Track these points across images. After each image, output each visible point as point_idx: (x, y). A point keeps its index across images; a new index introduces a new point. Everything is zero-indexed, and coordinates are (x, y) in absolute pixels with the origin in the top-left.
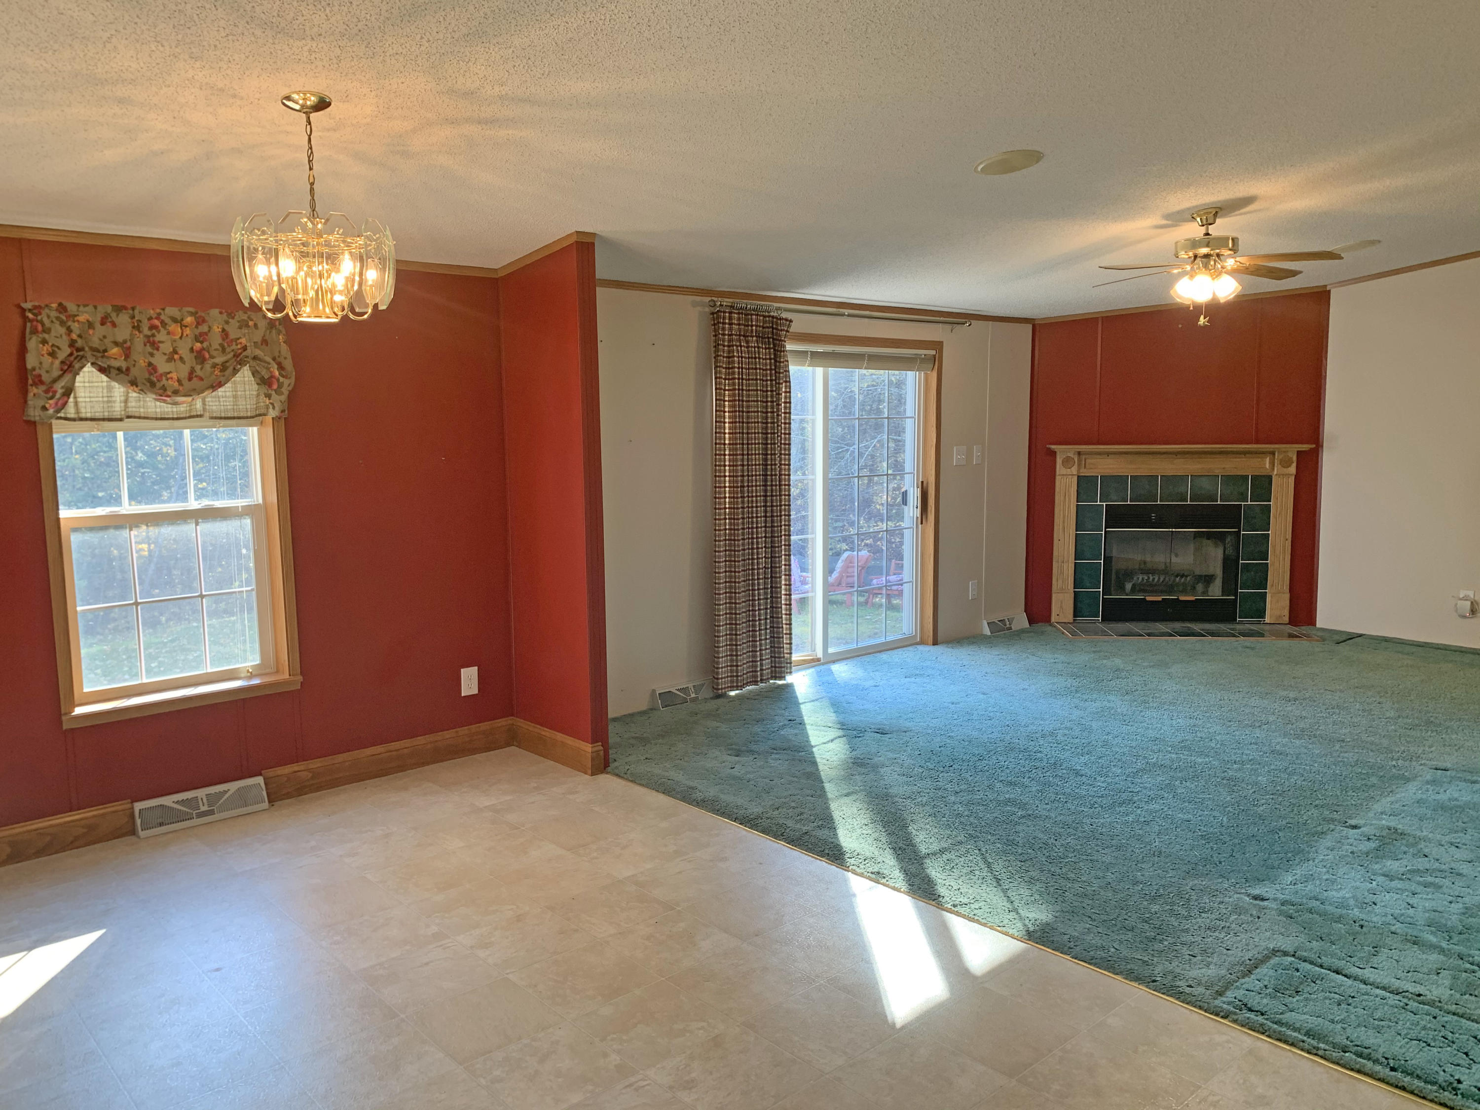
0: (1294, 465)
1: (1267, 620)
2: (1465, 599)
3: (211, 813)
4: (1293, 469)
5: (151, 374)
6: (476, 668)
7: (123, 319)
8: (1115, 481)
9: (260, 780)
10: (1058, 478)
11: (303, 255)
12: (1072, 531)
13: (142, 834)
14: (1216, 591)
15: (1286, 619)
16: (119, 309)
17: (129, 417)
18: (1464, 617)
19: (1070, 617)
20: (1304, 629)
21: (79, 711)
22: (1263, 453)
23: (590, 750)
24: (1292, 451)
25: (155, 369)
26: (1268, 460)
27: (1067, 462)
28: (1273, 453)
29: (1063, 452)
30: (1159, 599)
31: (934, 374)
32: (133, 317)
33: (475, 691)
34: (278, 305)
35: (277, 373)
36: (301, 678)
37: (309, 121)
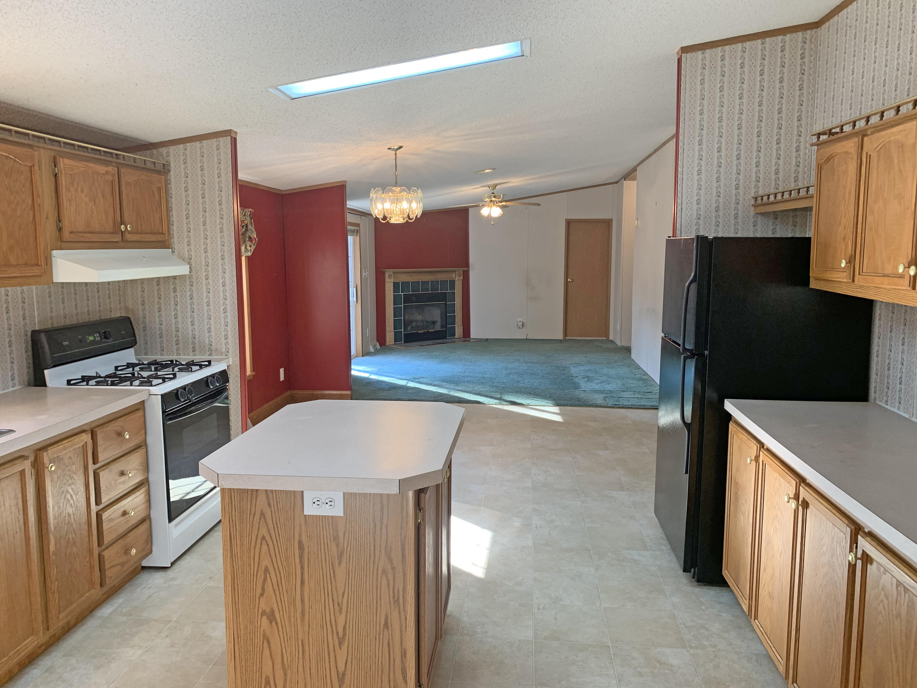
0: (462, 276)
1: (456, 337)
2: (520, 321)
4: (461, 278)
6: (283, 368)
8: (405, 284)
10: (386, 283)
11: (393, 202)
12: (392, 306)
14: (438, 327)
15: (462, 336)
18: (520, 328)
19: (393, 342)
20: (467, 339)
22: (453, 271)
23: (350, 393)
24: (462, 269)
26: (454, 274)
27: (390, 276)
28: (455, 271)
29: (388, 273)
30: (423, 332)
31: (358, 238)
33: (283, 379)
34: (385, 218)
35: (255, 236)
36: (254, 373)
37: (396, 154)
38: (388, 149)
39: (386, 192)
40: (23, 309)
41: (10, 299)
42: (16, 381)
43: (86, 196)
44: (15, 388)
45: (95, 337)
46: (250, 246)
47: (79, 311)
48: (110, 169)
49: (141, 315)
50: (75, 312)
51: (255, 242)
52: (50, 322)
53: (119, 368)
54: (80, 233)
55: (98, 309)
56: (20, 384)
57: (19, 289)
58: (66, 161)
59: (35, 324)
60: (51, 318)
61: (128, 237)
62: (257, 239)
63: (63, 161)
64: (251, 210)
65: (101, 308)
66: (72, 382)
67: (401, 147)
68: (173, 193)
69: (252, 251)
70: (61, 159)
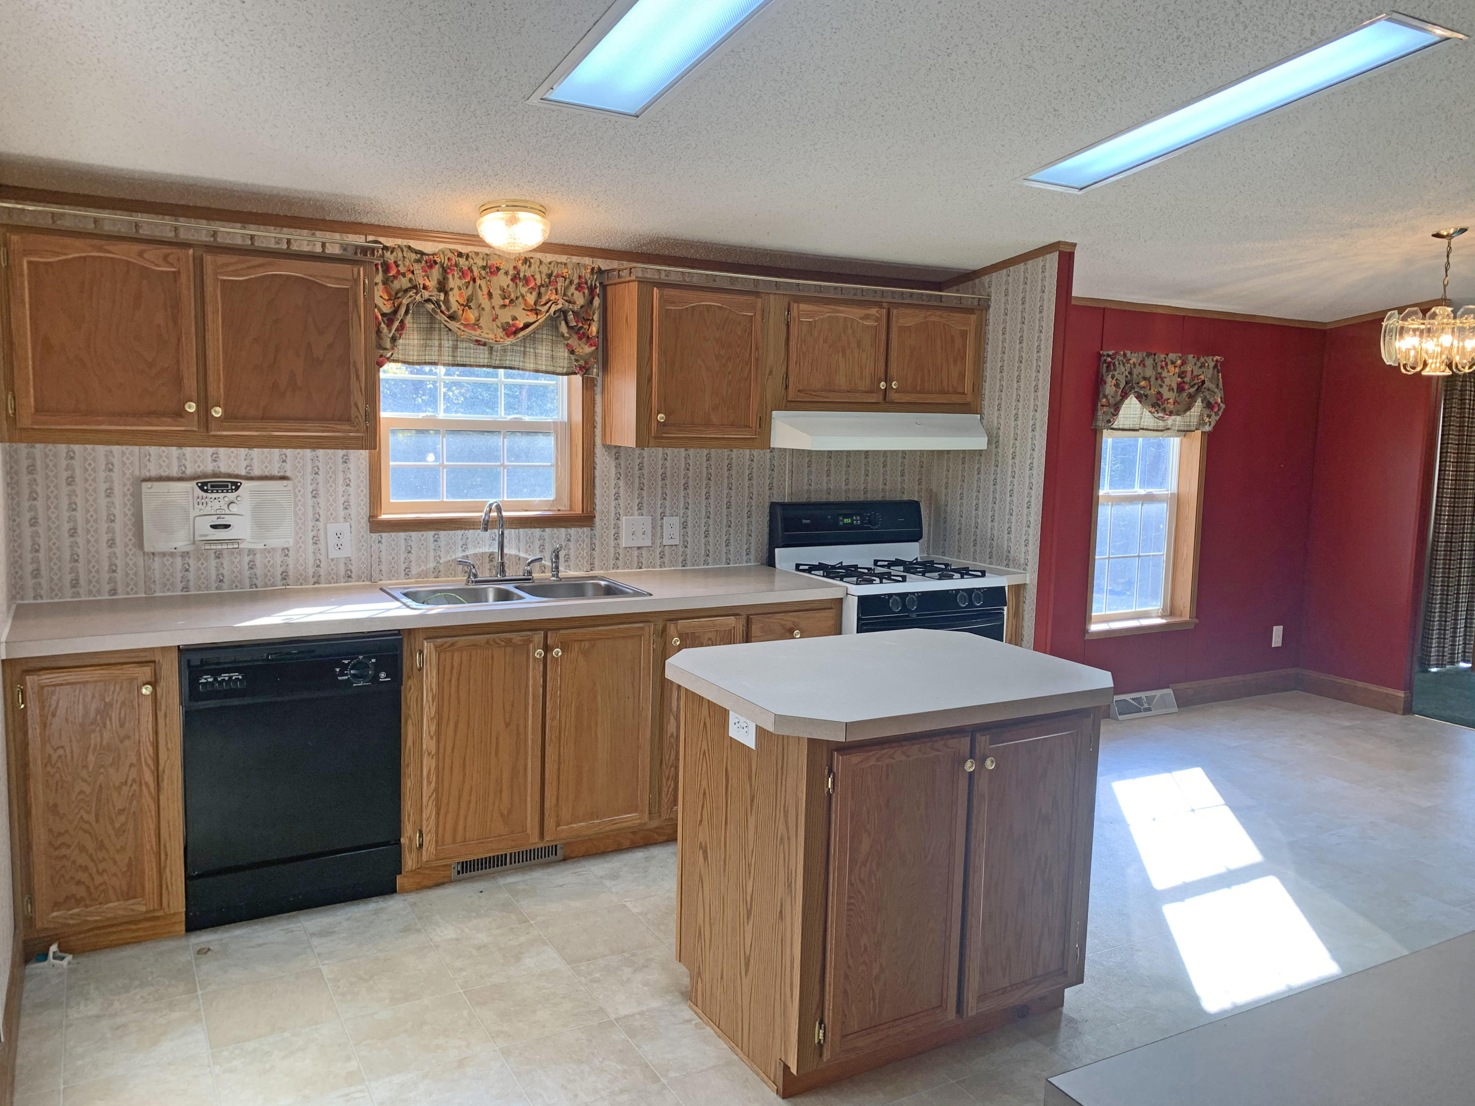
3: (1149, 709)
5: (1158, 399)
6: (1282, 627)
7: (1149, 362)
9: (1169, 691)
13: (1120, 717)
16: (1148, 355)
17: (1143, 429)
21: (1094, 627)
23: (1403, 695)
25: (1162, 396)
32: (1154, 360)
33: (1280, 645)
35: (1219, 400)
36: (1196, 621)
37: (1449, 243)
38: (1434, 235)
39: (1462, 316)
40: (771, 477)
41: (754, 465)
42: (752, 557)
43: (830, 347)
44: (749, 564)
45: (853, 521)
46: (1209, 416)
47: (851, 487)
48: (873, 311)
49: (943, 502)
50: (844, 488)
51: (1219, 410)
52: (806, 496)
53: (879, 563)
54: (815, 391)
55: (881, 487)
56: (756, 560)
57: (726, 452)
58: (803, 306)
59: (784, 496)
60: (809, 491)
61: (894, 396)
62: (1223, 406)
63: (798, 307)
64: (1218, 358)
65: (887, 487)
66: (801, 567)
67: (1463, 230)
68: (990, 337)
69: (1213, 424)
70: (795, 305)
